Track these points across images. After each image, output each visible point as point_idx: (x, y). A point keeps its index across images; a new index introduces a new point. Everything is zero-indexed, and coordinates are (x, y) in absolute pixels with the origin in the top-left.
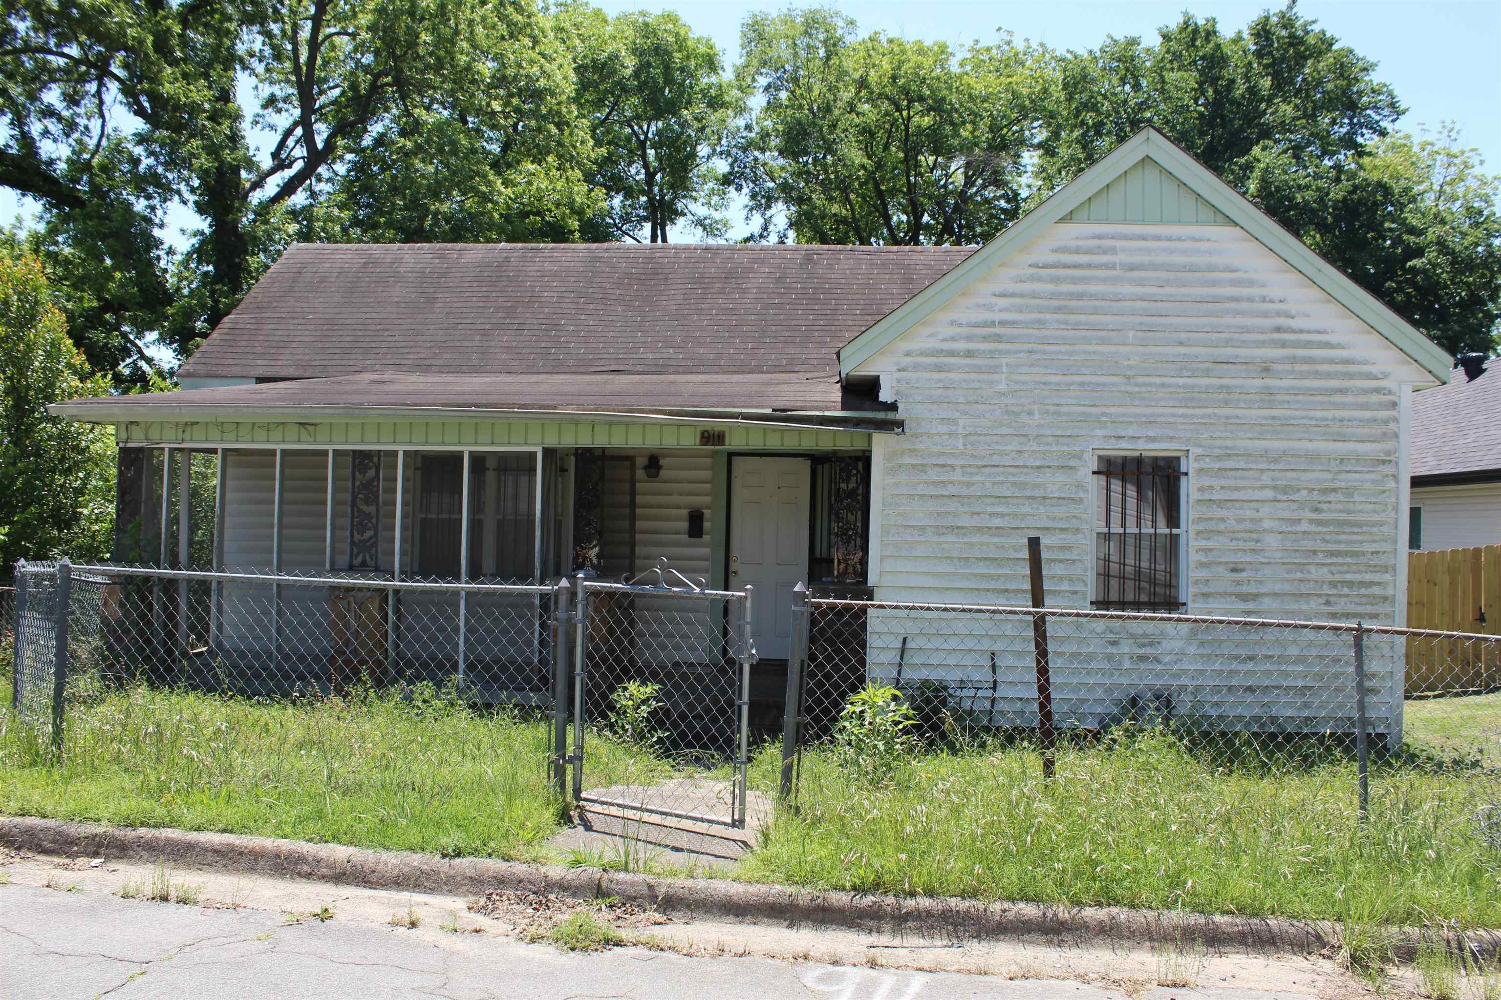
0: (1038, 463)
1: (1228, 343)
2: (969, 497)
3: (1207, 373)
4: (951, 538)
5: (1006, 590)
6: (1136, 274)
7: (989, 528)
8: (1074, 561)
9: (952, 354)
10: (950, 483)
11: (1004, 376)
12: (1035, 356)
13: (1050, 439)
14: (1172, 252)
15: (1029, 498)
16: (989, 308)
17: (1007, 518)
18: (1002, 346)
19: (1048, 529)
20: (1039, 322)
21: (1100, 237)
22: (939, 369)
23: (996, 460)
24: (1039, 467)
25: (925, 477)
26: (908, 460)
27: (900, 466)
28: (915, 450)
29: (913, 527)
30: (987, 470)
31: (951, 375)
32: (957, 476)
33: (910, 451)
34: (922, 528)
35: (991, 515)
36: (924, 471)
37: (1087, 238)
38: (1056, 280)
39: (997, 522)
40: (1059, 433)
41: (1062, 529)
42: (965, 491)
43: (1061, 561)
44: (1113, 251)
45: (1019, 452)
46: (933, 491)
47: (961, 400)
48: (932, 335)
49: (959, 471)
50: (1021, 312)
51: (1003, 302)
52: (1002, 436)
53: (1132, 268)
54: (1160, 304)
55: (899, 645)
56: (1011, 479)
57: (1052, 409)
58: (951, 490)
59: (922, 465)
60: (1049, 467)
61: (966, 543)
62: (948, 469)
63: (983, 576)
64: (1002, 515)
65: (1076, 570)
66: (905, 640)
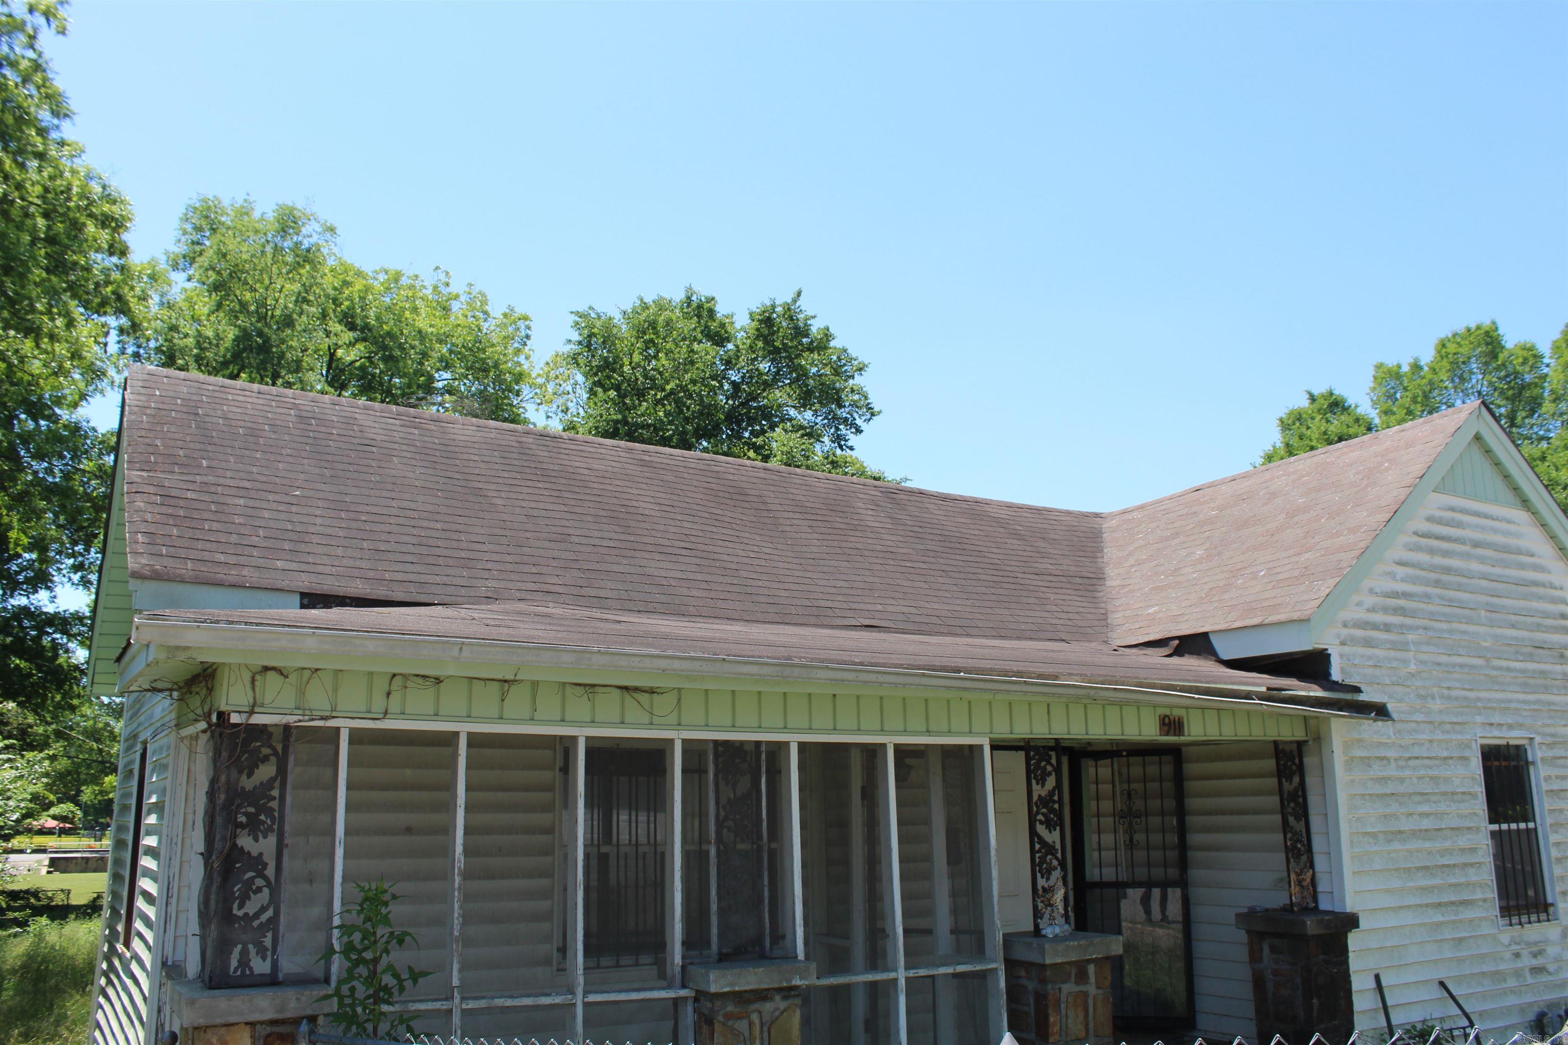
0: (1445, 754)
1: (1538, 627)
2: (1403, 795)
3: (1530, 658)
4: (1396, 846)
5: (1440, 904)
6: (1479, 551)
7: (1420, 831)
8: (1480, 863)
9: (1375, 627)
10: (1389, 778)
11: (1412, 654)
12: (1430, 633)
13: (1448, 727)
14: (1495, 531)
15: (1444, 794)
16: (1392, 575)
17: (1431, 818)
18: (1408, 621)
19: (1458, 829)
20: (1427, 596)
21: (1452, 509)
22: (1368, 643)
23: (1416, 751)
24: (1445, 758)
25: (1371, 773)
26: (1358, 753)
27: (1352, 759)
28: (1361, 740)
29: (1369, 834)
30: (1412, 763)
31: (1376, 652)
32: (1392, 771)
33: (1358, 741)
34: (1374, 835)
35: (1421, 815)
36: (1371, 766)
37: (1444, 509)
38: (1431, 551)
39: (1425, 824)
40: (1454, 720)
41: (1469, 828)
42: (1401, 789)
43: (1472, 865)
44: (1459, 525)
45: (1431, 741)
46: (1378, 789)
47: (1387, 681)
48: (1358, 604)
49: (1393, 764)
50: (1414, 583)
51: (1401, 571)
52: (1417, 722)
53: (1476, 544)
54: (1495, 585)
55: (1373, 985)
56: (1431, 773)
57: (1446, 692)
58: (1390, 788)
59: (1368, 758)
60: (1451, 758)
61: (1407, 851)
62: (1385, 762)
63: (1423, 889)
64: (1428, 815)
66: (1377, 978)
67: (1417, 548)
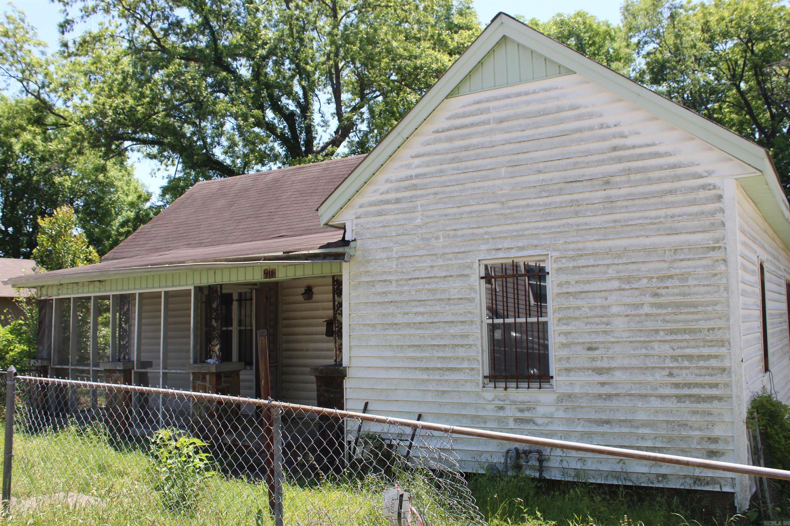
0: (444, 274)
1: (576, 166)
2: (401, 302)
3: (560, 192)
4: (391, 332)
5: (427, 369)
6: (505, 124)
7: (415, 323)
8: (471, 345)
9: (387, 202)
10: (390, 292)
11: (419, 214)
12: (438, 197)
13: (451, 256)
14: (528, 103)
15: (439, 300)
16: (408, 166)
17: (425, 316)
18: (419, 192)
19: (452, 322)
20: (441, 171)
21: (478, 102)
22: (380, 214)
23: (417, 274)
24: (445, 277)
25: (374, 290)
26: (364, 279)
27: (359, 283)
28: (368, 272)
29: (368, 325)
30: (411, 282)
31: (387, 217)
32: (393, 288)
33: (365, 272)
34: (374, 326)
35: (416, 314)
36: (373, 286)
37: (470, 105)
38: (450, 139)
39: (419, 319)
40: (457, 250)
41: (462, 322)
42: (398, 298)
43: (462, 346)
44: (488, 111)
45: (432, 267)
46: (379, 299)
47: (394, 234)
48: (375, 191)
49: (394, 283)
50: (429, 166)
51: (417, 161)
52: (420, 256)
53: (501, 121)
54: (523, 144)
56: (427, 287)
57: (452, 233)
58: (390, 298)
59: (373, 282)
60: (451, 276)
61: (401, 335)
62: (388, 283)
63: (413, 359)
64: (423, 314)
65: (472, 353)
66: (367, 404)
67: (439, 141)
